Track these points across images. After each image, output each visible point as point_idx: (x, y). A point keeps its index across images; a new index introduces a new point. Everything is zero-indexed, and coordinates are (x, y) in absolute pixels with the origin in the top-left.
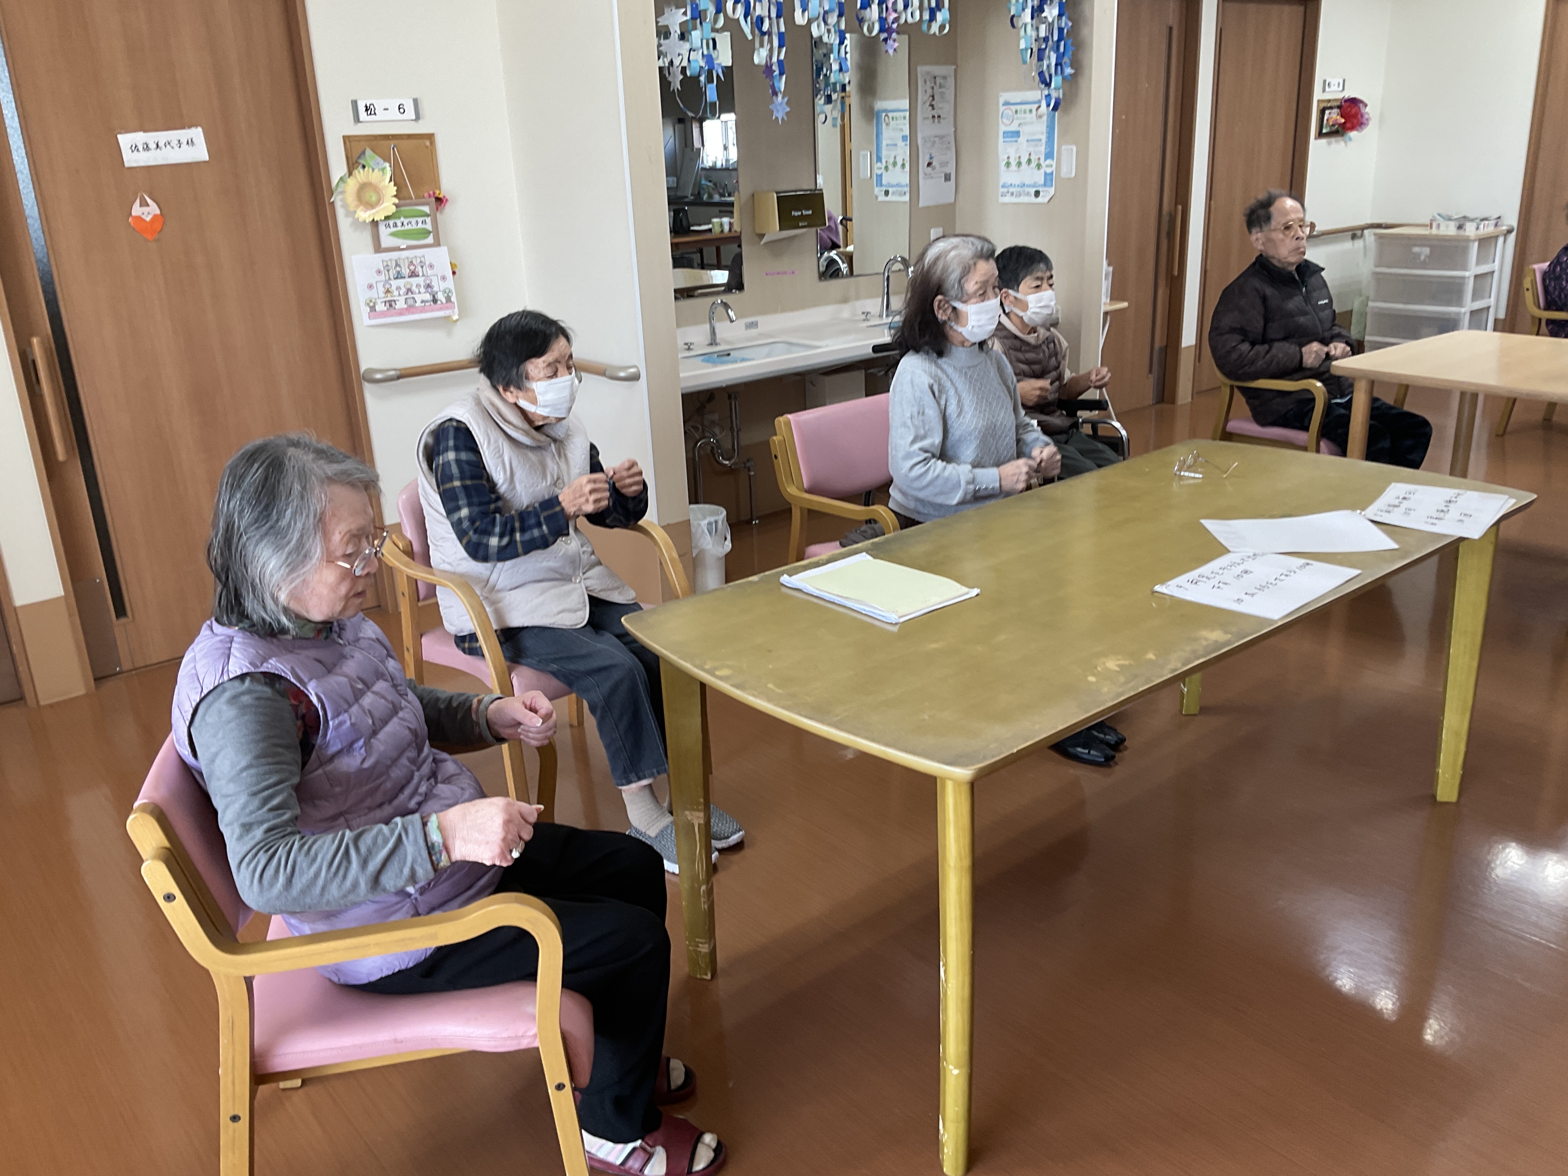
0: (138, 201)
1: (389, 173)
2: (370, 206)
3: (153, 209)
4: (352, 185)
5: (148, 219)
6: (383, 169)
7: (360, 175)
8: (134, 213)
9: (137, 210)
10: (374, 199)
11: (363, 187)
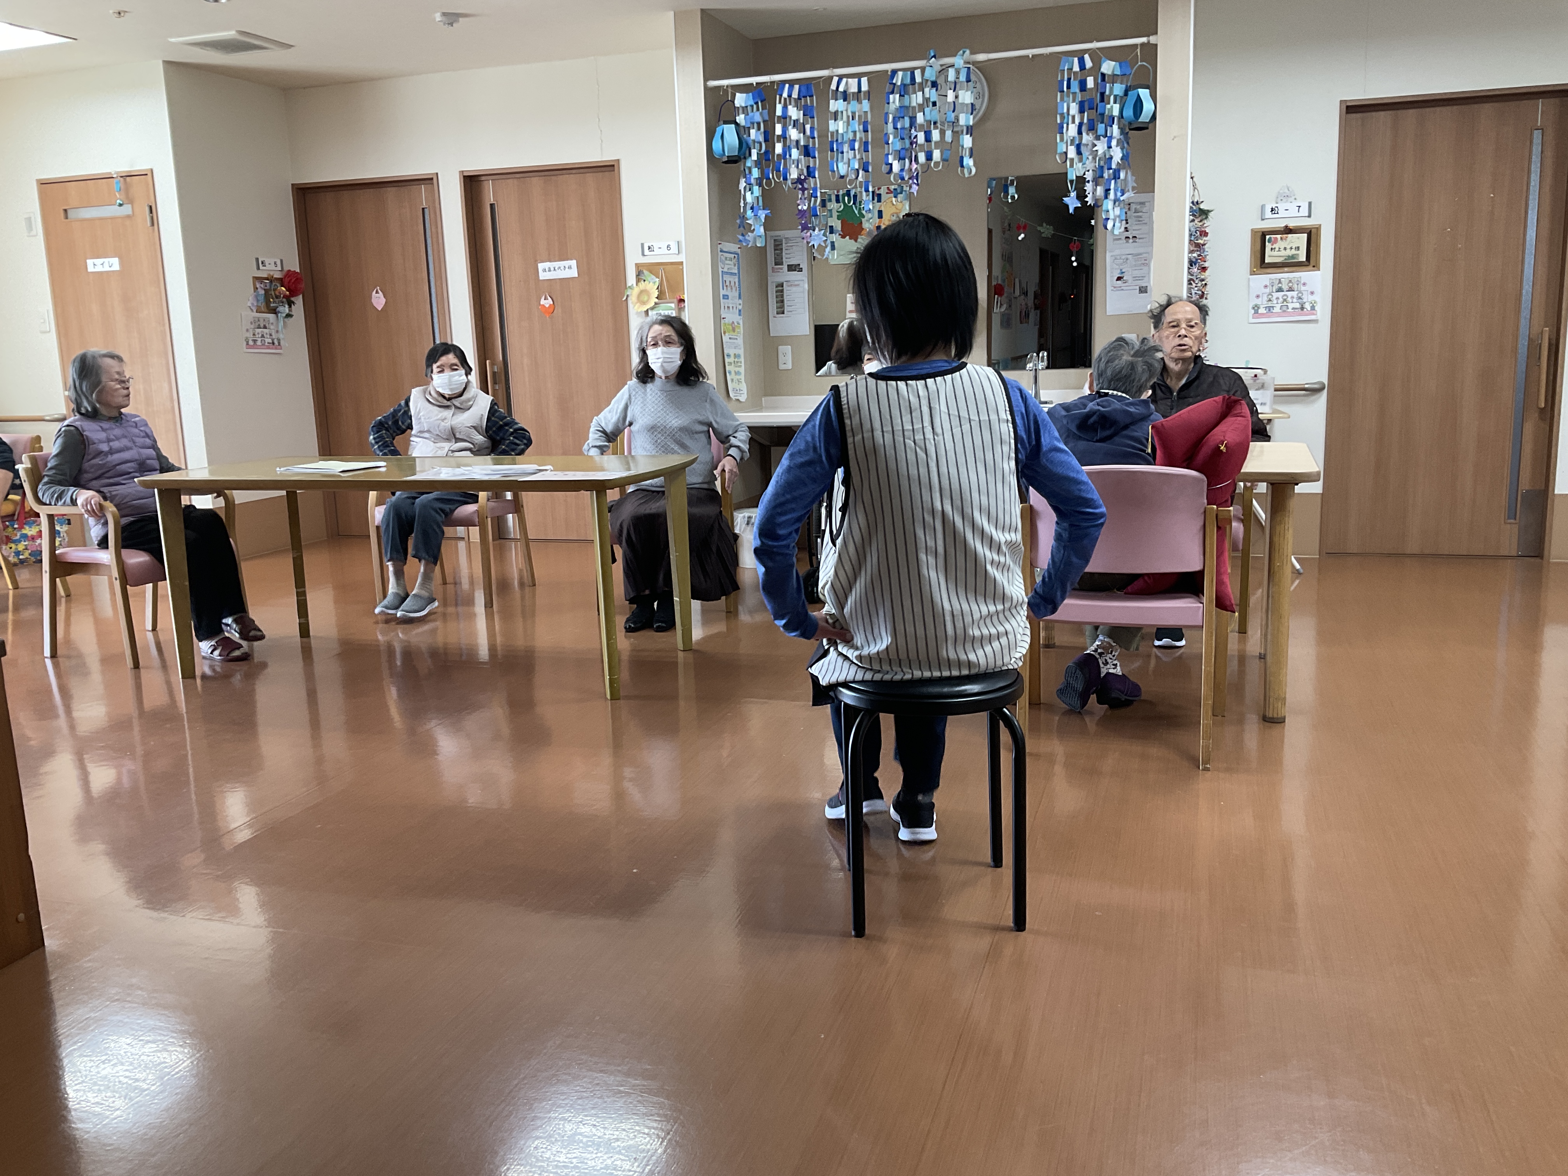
0: (543, 297)
1: (657, 284)
2: (644, 303)
3: (550, 301)
4: (636, 291)
5: (547, 306)
6: (654, 283)
7: (642, 285)
8: (542, 303)
9: (543, 302)
10: (646, 299)
11: (642, 292)
